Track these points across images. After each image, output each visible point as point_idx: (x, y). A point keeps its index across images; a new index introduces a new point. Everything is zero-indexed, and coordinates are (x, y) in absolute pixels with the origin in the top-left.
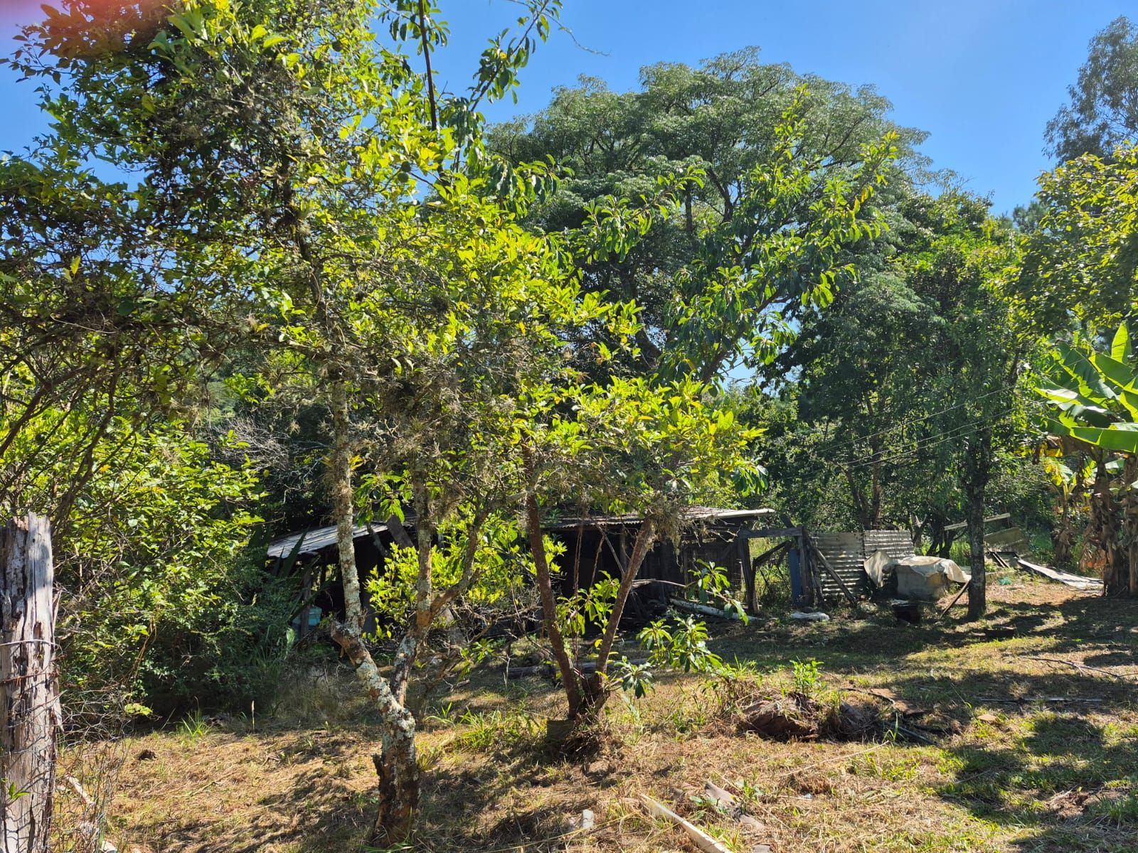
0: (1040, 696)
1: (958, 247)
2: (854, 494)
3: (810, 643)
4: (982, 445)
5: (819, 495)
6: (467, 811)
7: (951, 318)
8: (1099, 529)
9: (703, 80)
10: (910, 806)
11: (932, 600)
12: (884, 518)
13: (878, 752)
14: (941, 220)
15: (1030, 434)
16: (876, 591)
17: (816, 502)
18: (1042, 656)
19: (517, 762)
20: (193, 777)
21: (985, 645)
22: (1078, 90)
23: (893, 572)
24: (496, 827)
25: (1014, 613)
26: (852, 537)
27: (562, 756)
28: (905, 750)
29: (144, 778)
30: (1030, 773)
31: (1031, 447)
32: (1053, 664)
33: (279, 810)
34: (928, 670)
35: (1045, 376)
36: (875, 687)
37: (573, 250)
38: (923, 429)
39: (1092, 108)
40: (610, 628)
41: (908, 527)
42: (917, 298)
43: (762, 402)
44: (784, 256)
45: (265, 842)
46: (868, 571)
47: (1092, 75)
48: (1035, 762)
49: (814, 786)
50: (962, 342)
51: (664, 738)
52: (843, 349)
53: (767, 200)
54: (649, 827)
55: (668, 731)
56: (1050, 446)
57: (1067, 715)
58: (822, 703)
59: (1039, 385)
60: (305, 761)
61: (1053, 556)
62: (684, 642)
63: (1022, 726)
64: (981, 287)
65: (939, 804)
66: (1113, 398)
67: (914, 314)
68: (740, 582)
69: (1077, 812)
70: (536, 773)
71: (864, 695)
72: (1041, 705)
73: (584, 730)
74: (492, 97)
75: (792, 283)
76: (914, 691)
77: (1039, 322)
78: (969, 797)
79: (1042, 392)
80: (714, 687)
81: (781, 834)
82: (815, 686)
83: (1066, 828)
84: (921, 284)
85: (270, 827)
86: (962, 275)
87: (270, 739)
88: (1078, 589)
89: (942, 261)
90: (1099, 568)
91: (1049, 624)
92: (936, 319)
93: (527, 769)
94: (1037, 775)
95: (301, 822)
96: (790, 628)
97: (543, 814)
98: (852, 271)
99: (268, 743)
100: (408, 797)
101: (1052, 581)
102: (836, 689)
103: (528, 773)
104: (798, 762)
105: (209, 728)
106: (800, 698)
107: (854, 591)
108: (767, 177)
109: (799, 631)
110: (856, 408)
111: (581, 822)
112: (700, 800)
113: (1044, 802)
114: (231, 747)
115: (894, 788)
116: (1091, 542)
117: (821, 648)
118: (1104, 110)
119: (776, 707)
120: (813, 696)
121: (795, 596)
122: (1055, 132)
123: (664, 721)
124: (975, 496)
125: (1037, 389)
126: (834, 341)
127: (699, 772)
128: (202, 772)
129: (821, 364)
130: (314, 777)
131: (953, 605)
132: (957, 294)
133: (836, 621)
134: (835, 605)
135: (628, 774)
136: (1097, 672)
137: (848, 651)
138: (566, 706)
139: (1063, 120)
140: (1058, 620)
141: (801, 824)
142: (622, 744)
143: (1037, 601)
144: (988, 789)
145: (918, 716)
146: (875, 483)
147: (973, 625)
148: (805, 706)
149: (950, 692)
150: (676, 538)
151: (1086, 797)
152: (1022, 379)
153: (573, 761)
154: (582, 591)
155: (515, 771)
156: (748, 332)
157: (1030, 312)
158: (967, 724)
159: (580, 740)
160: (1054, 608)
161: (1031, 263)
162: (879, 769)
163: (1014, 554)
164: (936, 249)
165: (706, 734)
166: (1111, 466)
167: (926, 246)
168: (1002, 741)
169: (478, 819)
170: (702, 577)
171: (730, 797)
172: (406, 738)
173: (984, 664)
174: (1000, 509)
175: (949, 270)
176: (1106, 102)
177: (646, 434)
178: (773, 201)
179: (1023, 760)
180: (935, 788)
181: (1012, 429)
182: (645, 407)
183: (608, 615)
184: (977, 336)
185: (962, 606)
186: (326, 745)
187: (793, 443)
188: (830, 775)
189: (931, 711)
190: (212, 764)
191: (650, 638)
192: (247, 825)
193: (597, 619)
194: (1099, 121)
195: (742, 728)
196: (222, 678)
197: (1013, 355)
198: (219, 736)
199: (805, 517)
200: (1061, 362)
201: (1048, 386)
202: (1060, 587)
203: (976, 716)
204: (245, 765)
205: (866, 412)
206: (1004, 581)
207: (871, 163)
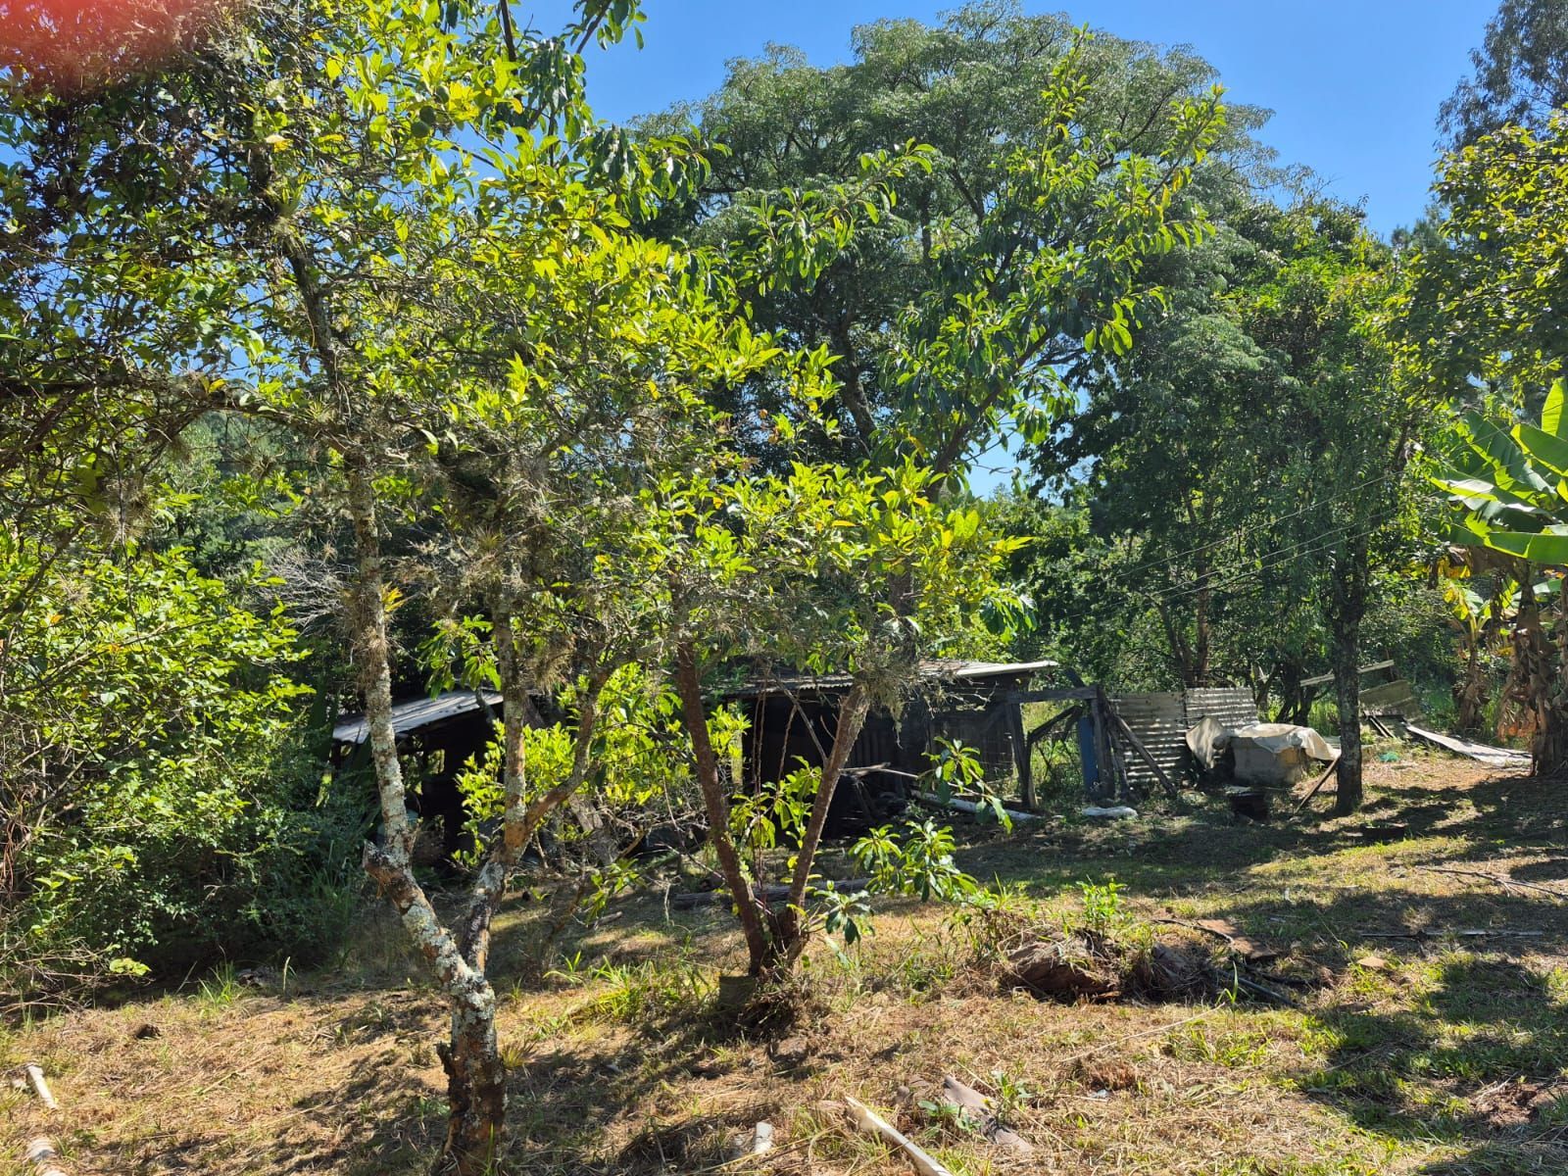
0: (1449, 929)
1: (1316, 275)
2: (1171, 636)
3: (1110, 851)
4: (1356, 563)
5: (1122, 640)
6: (592, 1119)
7: (1309, 379)
8: (1525, 680)
9: (943, 40)
10: (1259, 1109)
11: (1284, 785)
12: (1214, 671)
13: (1210, 1020)
14: (1292, 240)
15: (1424, 546)
16: (1204, 775)
17: (1117, 650)
18: (1447, 866)
19: (673, 1039)
20: (207, 1065)
21: (1364, 850)
22: (1485, 55)
23: (1228, 747)
24: (628, 1148)
25: (1404, 803)
26: (1169, 699)
27: (738, 1030)
28: (1249, 1016)
29: (140, 1066)
30: (1442, 1053)
31: (1426, 565)
32: (1465, 879)
33: (319, 1118)
34: (1282, 890)
35: (1444, 461)
36: (1204, 917)
37: (736, 275)
38: (1269, 541)
39: (1505, 81)
40: (809, 840)
41: (1249, 682)
42: (1257, 349)
43: (1037, 510)
44: (1057, 278)
45: (291, 1170)
46: (1192, 746)
47: (1504, 33)
48: (1450, 1034)
49: (1112, 1078)
50: (1324, 413)
51: (891, 999)
52: (1153, 430)
53: (1032, 199)
54: (854, 1153)
55: (899, 987)
56: (1454, 562)
57: (1492, 957)
58: (1125, 945)
59: (1437, 473)
60: (369, 1040)
61: (1456, 720)
62: (920, 857)
63: (1423, 974)
64: (1353, 331)
65: (1302, 1105)
66: (1546, 490)
67: (1254, 373)
68: (1009, 765)
69: (1520, 1117)
70: (700, 1057)
71: (1187, 930)
72: (1451, 941)
73: (772, 991)
74: (605, 40)
75: (1070, 317)
76: (1261, 921)
77: (1439, 377)
78: (1349, 1092)
79: (1442, 484)
80: (967, 922)
81: (1058, 1159)
82: (1115, 918)
83: (1504, 1146)
84: (1264, 330)
85: (302, 1145)
86: (1323, 315)
87: (326, 1005)
88: (1494, 767)
89: (1295, 296)
90: (1527, 735)
91: (1455, 818)
92: (1286, 379)
93: (686, 1050)
94: (1454, 1056)
95: (348, 1138)
96: (1081, 829)
97: (698, 1128)
98: (1161, 297)
99: (322, 1012)
100: (487, 1109)
101: (1456, 755)
102: (1146, 921)
103: (688, 1056)
104: (1088, 1038)
105: (242, 990)
106: (1093, 938)
107: (1174, 775)
108: (1033, 165)
109: (1094, 834)
110: (1171, 515)
111: (752, 1144)
112: (933, 1107)
113: (1467, 1101)
114: (270, 1017)
115: (1234, 1079)
116: (1513, 698)
117: (1126, 858)
118: (1521, 84)
119: (1056, 952)
120: (1112, 933)
121: (1088, 783)
122: (1451, 117)
123: (894, 973)
124: (1345, 639)
125: (1434, 480)
126: (1139, 419)
127: (941, 1053)
128: (220, 1059)
129: (1121, 452)
130: (379, 1064)
131: (1315, 793)
132: (1315, 343)
133: (1146, 818)
134: (1145, 795)
135: (836, 1058)
136: (1532, 890)
137: (1164, 863)
138: (745, 955)
139: (1463, 99)
140: (1468, 812)
141: (1091, 1144)
142: (828, 1011)
143: (1436, 785)
144: (1378, 1079)
145: (1268, 960)
146: (1200, 621)
147: (1345, 821)
148: (1100, 949)
149: (1315, 924)
150: (897, 708)
151: (1534, 1094)
152: (1413, 467)
153: (754, 1038)
154: (769, 785)
155: (669, 1054)
156: (1006, 395)
157: (1425, 364)
158: (1342, 972)
159: (767, 1005)
160: (1461, 795)
161: (1426, 291)
162: (1211, 1048)
163: (1400, 718)
164: (1284, 279)
165: (954, 992)
166: (1541, 589)
167: (1270, 275)
168: (1396, 998)
169: (604, 1134)
170: (942, 763)
171: (979, 1100)
172: (479, 1021)
173: (1364, 880)
174: (1380, 654)
175: (1305, 309)
176: (1525, 72)
177: (844, 547)
178: (1041, 199)
179: (1431, 1031)
180: (1296, 1079)
181: (1398, 538)
182: (844, 508)
183: (805, 819)
184: (1346, 402)
185: (1328, 794)
186: (404, 1014)
187: (1083, 567)
188: (1135, 1059)
189: (1287, 954)
190: (238, 1045)
191: (870, 853)
192: (270, 1141)
193: (792, 827)
194: (1515, 100)
195: (1007, 983)
196: (263, 917)
197: (1398, 432)
198: (253, 1001)
199: (1102, 672)
200: (1469, 440)
201: (1450, 476)
202: (1468, 764)
203: (1354, 960)
204: (281, 1047)
205: (1187, 519)
206: (1387, 757)
207: (1186, 132)
